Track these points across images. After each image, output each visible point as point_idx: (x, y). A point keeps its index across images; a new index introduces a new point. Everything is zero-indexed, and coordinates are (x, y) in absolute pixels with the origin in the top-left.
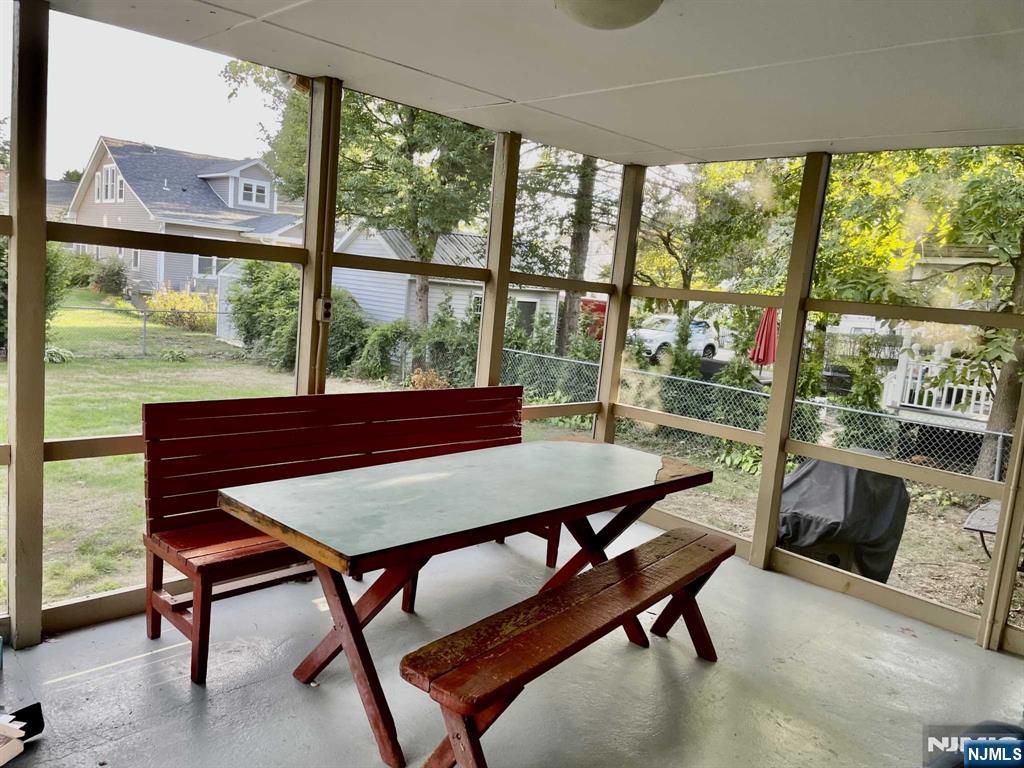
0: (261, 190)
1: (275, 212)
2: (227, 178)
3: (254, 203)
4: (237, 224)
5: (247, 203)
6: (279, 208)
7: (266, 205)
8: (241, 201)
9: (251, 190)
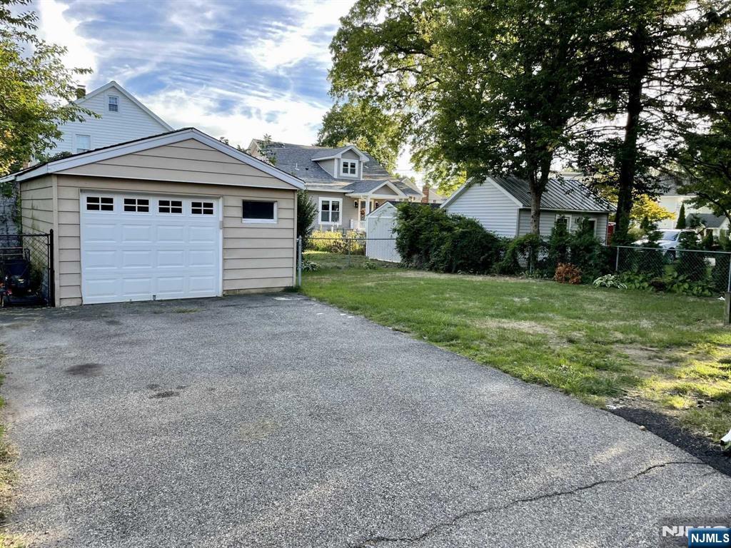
0: (353, 166)
1: (362, 179)
2: (333, 159)
3: (349, 175)
4: (343, 188)
5: (345, 175)
6: (363, 177)
7: (356, 175)
8: (342, 174)
9: (347, 166)
